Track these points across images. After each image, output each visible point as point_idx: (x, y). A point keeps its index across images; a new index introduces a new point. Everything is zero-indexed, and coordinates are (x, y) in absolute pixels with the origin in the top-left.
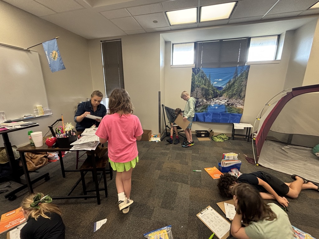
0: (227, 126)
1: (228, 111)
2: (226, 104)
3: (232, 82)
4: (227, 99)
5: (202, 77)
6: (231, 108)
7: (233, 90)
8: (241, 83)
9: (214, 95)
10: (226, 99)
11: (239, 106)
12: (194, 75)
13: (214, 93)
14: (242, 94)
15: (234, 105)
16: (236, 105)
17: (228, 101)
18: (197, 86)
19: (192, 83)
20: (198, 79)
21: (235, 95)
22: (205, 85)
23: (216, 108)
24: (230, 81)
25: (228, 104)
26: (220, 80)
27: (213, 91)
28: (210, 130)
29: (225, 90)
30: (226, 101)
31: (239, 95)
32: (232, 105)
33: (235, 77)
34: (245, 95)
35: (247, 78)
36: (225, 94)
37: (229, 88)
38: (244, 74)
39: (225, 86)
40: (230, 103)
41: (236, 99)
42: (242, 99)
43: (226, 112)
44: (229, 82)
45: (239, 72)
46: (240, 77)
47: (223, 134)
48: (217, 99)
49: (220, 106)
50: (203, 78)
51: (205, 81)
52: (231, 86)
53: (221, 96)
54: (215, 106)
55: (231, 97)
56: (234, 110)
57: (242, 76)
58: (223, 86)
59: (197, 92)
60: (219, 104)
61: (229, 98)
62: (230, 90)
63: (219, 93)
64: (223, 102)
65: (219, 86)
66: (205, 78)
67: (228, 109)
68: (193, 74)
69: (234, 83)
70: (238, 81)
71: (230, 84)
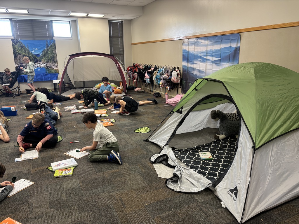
0: (50, 84)
1: (49, 72)
2: (46, 67)
3: (46, 51)
5: (21, 46)
6: (50, 70)
7: (48, 57)
8: (52, 52)
9: (35, 60)
10: (44, 63)
11: (55, 68)
12: (14, 45)
13: (34, 59)
14: (55, 59)
15: (51, 67)
16: (53, 67)
17: (46, 65)
18: (19, 54)
19: (13, 51)
20: (18, 48)
21: (50, 60)
22: (25, 52)
23: (39, 70)
25: (47, 67)
26: (37, 49)
27: (33, 57)
28: (38, 88)
29: (42, 57)
30: (45, 65)
31: (53, 60)
32: (50, 67)
33: (47, 47)
34: (57, 60)
35: (55, 48)
36: (43, 60)
37: (45, 55)
38: (53, 46)
39: (42, 53)
40: (48, 66)
41: (52, 63)
42: (56, 63)
43: (46, 73)
44: (44, 51)
45: (49, 44)
46: (50, 47)
48: (38, 64)
49: (41, 69)
50: (23, 47)
51: (25, 49)
52: (46, 53)
53: (41, 61)
54: (38, 69)
55: (48, 61)
56: (52, 71)
57: (52, 47)
58: (40, 53)
59: (20, 58)
60: (40, 68)
61: (47, 62)
62: (46, 56)
63: (38, 59)
64: (43, 66)
65: (37, 54)
66: (24, 47)
67: (48, 71)
68: (12, 44)
69: (47, 51)
70: (50, 50)
71: (45, 52)
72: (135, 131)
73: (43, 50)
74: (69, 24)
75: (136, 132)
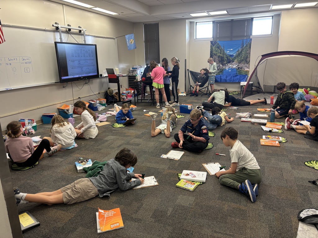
0: (237, 85)
1: (239, 73)
2: (237, 68)
4: (238, 64)
5: (218, 47)
6: (241, 71)
7: (241, 57)
8: (247, 52)
9: (228, 61)
10: (236, 64)
11: (246, 69)
12: (212, 46)
13: (228, 59)
14: (248, 60)
16: (244, 68)
17: (238, 66)
18: (215, 54)
19: (211, 52)
20: (215, 49)
21: (243, 60)
22: (220, 53)
24: (239, 50)
25: (239, 68)
26: (231, 49)
27: (227, 58)
28: (225, 89)
29: (235, 57)
30: (237, 65)
31: (246, 61)
32: (241, 68)
33: (242, 47)
34: (250, 61)
35: (250, 48)
36: (236, 60)
37: (239, 55)
38: (248, 45)
39: (235, 54)
41: (244, 64)
42: (248, 64)
43: (237, 74)
45: (245, 44)
46: (245, 47)
47: (235, 92)
48: (230, 64)
49: (232, 69)
50: (219, 48)
51: (221, 50)
52: (240, 54)
53: (233, 62)
55: (240, 62)
56: (242, 72)
57: (247, 46)
58: (234, 54)
59: (215, 59)
61: (239, 63)
62: (239, 57)
63: (231, 59)
64: (235, 66)
65: (231, 54)
66: (220, 48)
67: (238, 72)
68: (211, 45)
69: (241, 52)
70: (244, 50)
71: (239, 52)
72: (306, 163)
73: (237, 50)
74: (272, 20)
75: (306, 165)
